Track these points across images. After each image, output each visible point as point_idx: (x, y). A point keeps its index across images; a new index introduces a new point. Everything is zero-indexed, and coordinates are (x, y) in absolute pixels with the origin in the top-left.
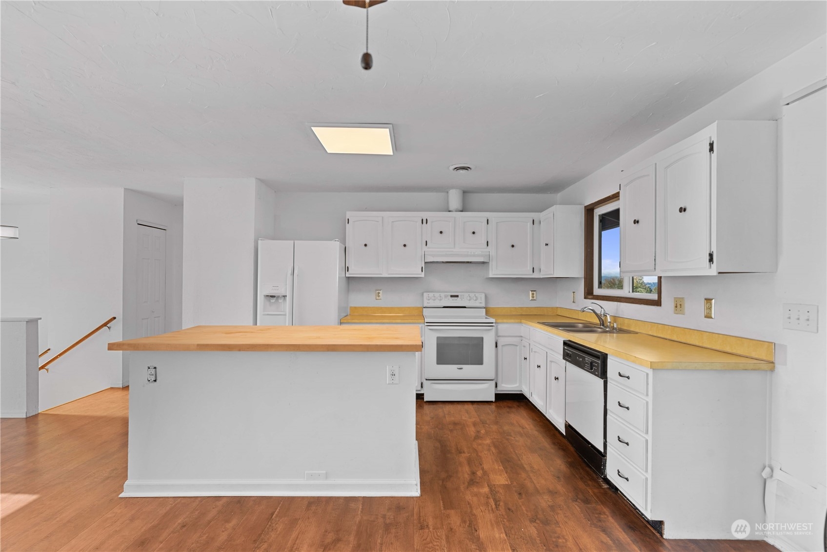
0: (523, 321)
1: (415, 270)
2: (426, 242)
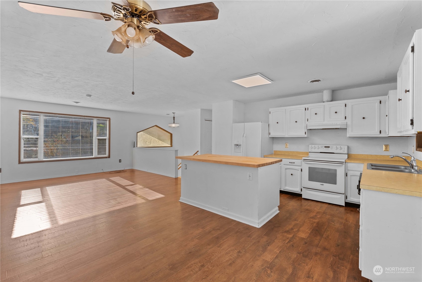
1: (301, 133)
2: (308, 119)
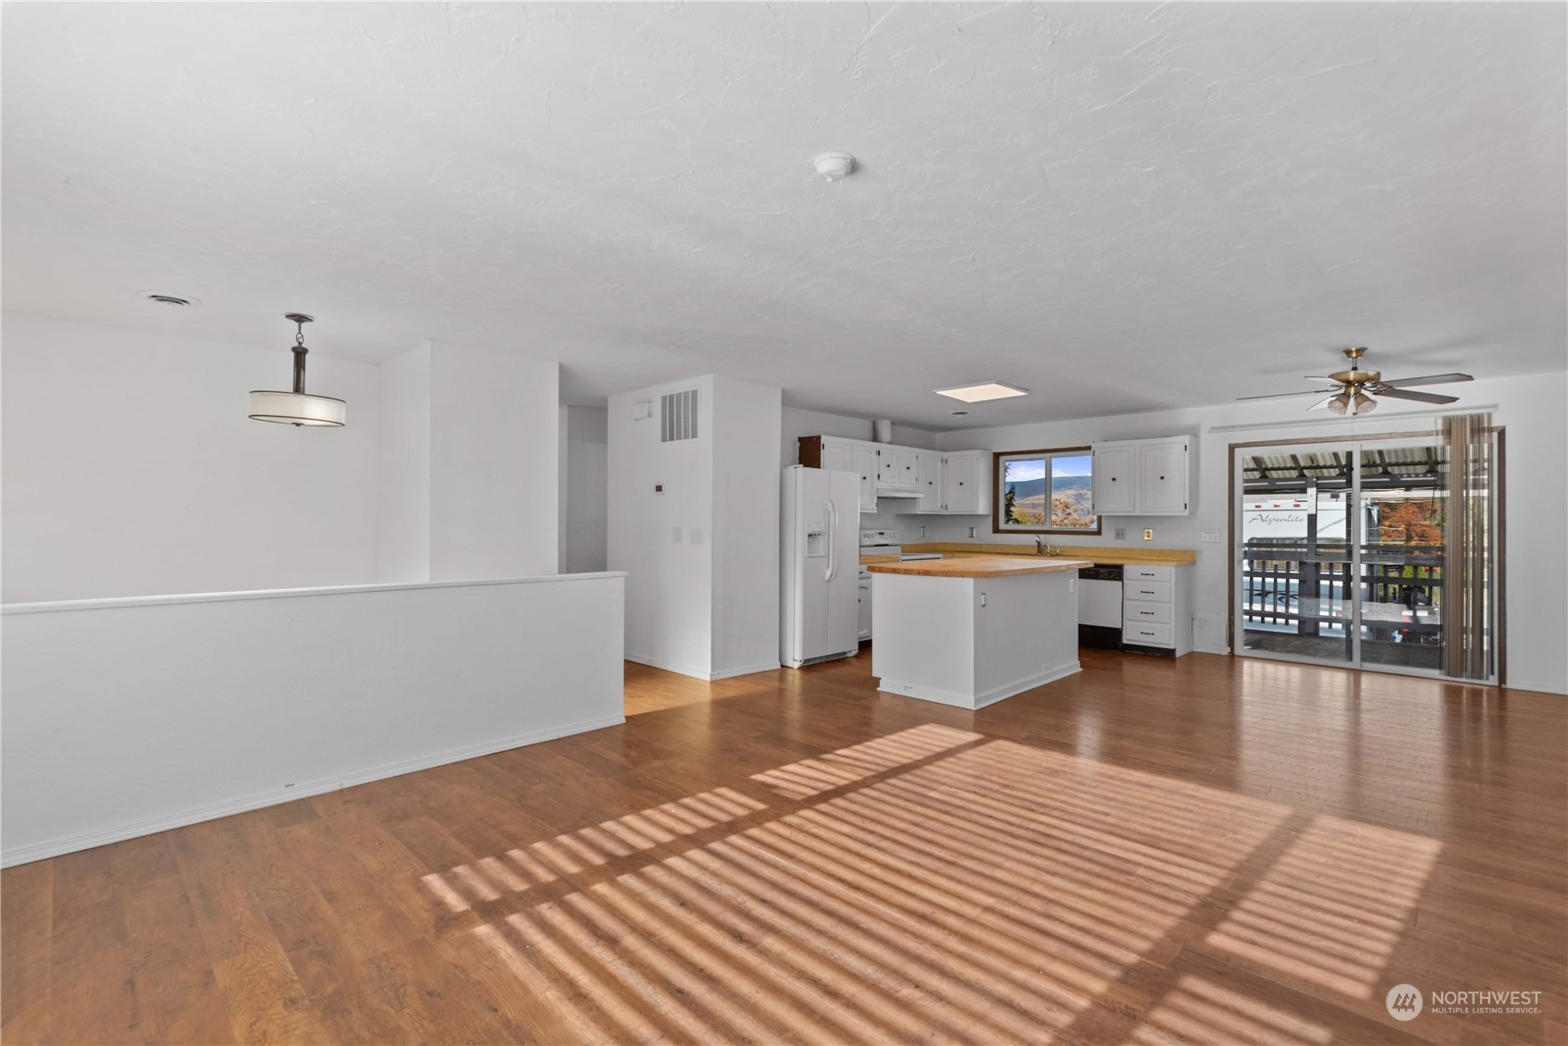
2: (879, 476)
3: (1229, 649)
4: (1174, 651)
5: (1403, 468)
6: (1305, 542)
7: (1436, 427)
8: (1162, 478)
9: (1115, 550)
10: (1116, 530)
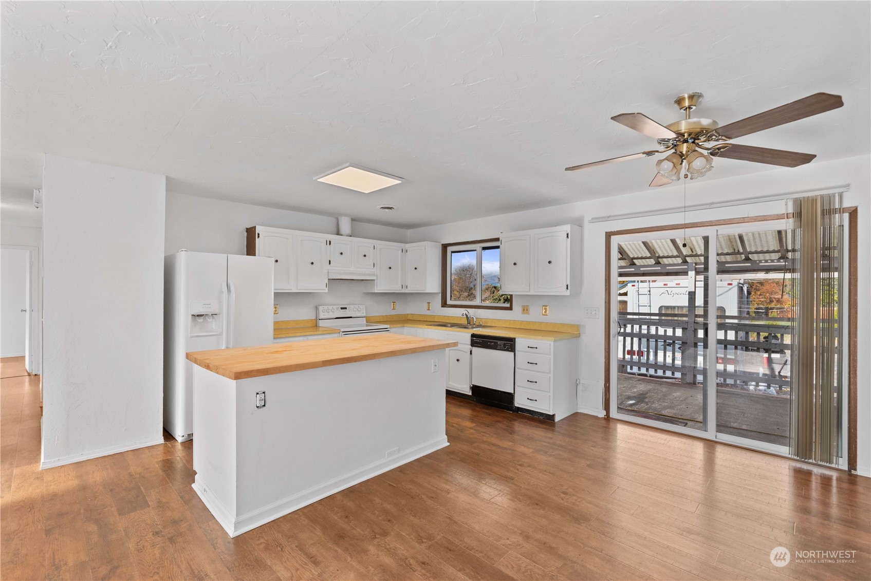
0: (405, 325)
1: (319, 285)
2: (330, 261)
3: (604, 413)
4: (554, 415)
5: (761, 255)
6: (685, 311)
7: (787, 209)
8: (550, 262)
9: (522, 322)
10: (522, 306)
